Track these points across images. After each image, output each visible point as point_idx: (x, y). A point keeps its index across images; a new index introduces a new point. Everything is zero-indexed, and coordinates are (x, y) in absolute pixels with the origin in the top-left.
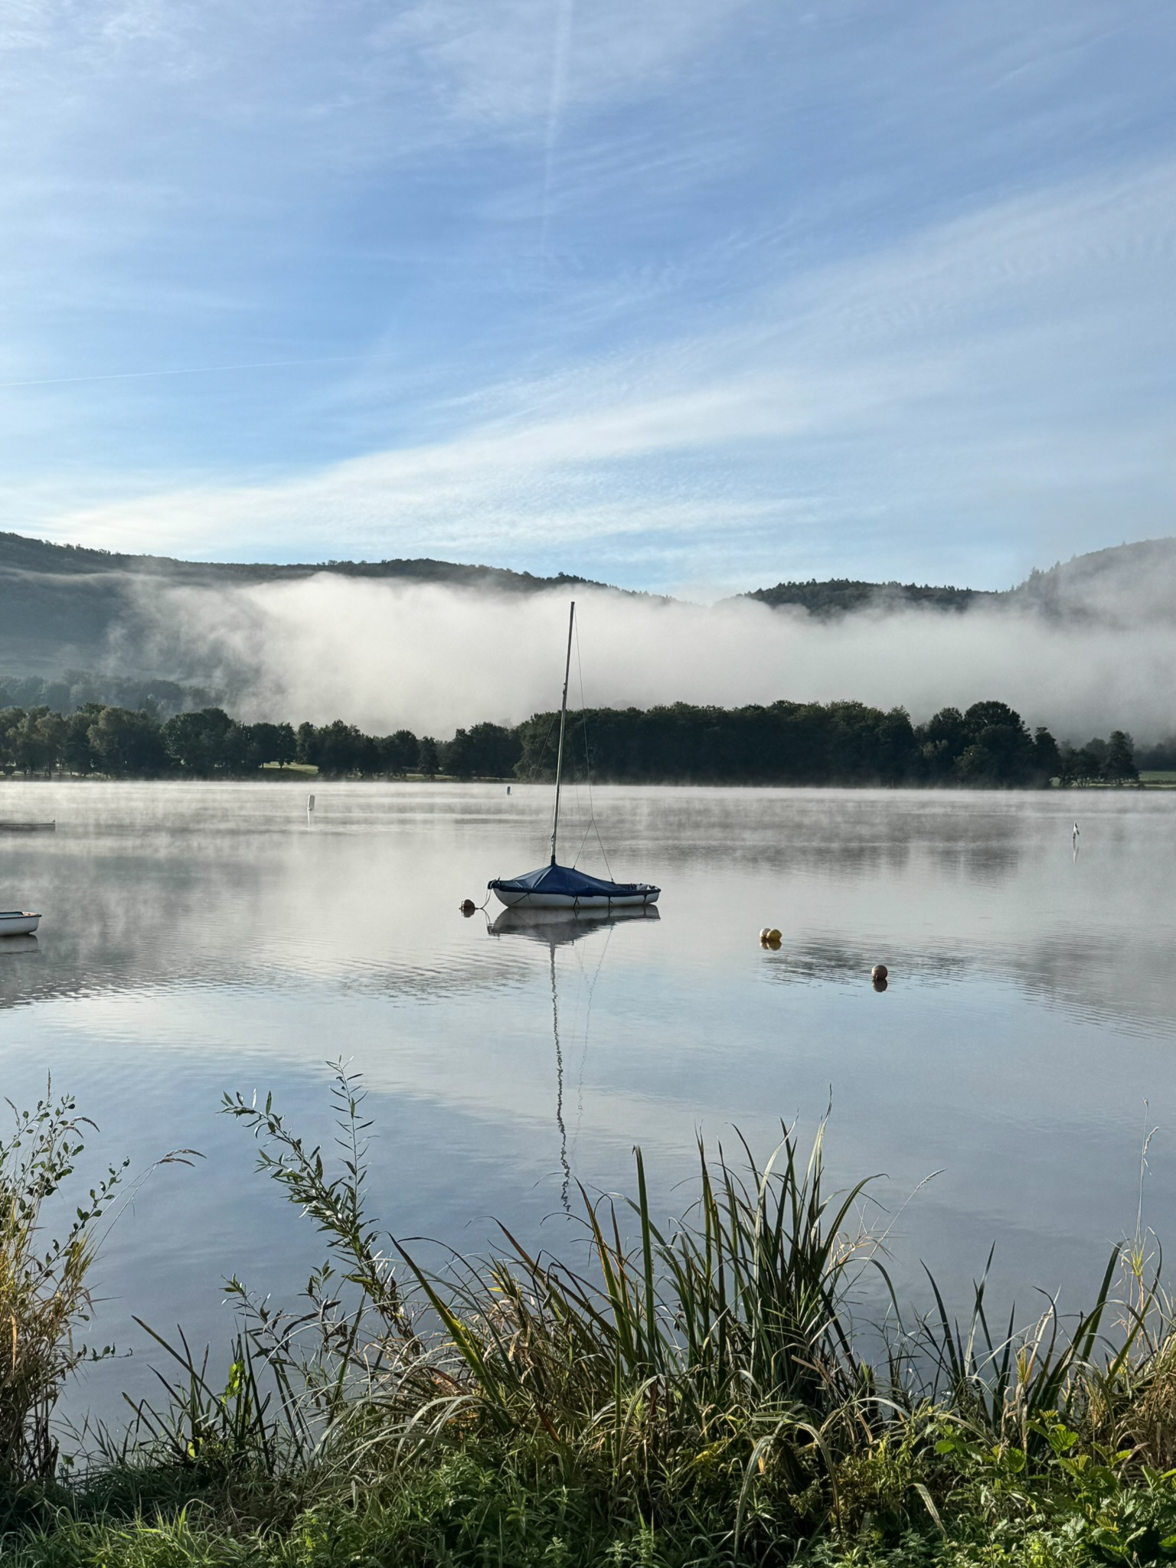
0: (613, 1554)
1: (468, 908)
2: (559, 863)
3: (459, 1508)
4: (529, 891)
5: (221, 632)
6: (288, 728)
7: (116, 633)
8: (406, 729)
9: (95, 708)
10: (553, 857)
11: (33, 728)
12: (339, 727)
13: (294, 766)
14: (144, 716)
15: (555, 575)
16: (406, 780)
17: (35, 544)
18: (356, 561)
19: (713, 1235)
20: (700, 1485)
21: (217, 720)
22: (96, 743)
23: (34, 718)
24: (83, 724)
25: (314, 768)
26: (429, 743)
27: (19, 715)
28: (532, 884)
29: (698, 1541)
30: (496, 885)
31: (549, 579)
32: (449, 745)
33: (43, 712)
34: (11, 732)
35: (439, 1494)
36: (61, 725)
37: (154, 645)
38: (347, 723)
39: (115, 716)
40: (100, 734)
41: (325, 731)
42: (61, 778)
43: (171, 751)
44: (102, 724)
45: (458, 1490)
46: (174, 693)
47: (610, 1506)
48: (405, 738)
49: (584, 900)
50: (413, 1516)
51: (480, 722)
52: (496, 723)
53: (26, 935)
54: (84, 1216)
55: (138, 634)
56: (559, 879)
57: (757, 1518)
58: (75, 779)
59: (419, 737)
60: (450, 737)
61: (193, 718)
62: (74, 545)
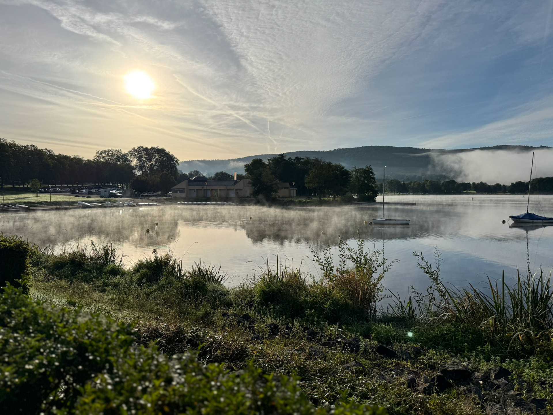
0: (478, 349)
1: (504, 222)
2: (529, 212)
3: (447, 334)
4: (520, 218)
5: (452, 165)
6: (469, 183)
7: (430, 167)
8: (498, 183)
9: (427, 181)
10: (528, 211)
11: (414, 185)
12: (482, 183)
13: (471, 191)
14: (437, 182)
15: (539, 146)
16: (498, 194)
17: (416, 149)
18: (487, 147)
19: (520, 290)
20: (505, 341)
21: (453, 182)
22: (427, 188)
23: (414, 183)
24: (424, 184)
25: (475, 192)
26: (504, 186)
27: (411, 182)
28: (521, 217)
29: (501, 351)
30: (511, 217)
31: (538, 147)
32: (509, 187)
33: (416, 182)
34: (409, 186)
35: (443, 330)
36: (419, 184)
37: (438, 169)
38: (484, 182)
39: (431, 182)
40: (428, 186)
41: (478, 184)
42: (419, 195)
43: (443, 189)
44: (428, 184)
45: (447, 330)
46: (444, 177)
47: (482, 341)
48: (498, 185)
49: (535, 221)
50: (437, 334)
51: (518, 181)
52: (522, 181)
53: (407, 224)
54: (385, 271)
55: (434, 166)
56: (529, 216)
57: (517, 349)
58: (422, 195)
59: (502, 185)
60: (510, 184)
61: (448, 182)
62: (423, 148)
